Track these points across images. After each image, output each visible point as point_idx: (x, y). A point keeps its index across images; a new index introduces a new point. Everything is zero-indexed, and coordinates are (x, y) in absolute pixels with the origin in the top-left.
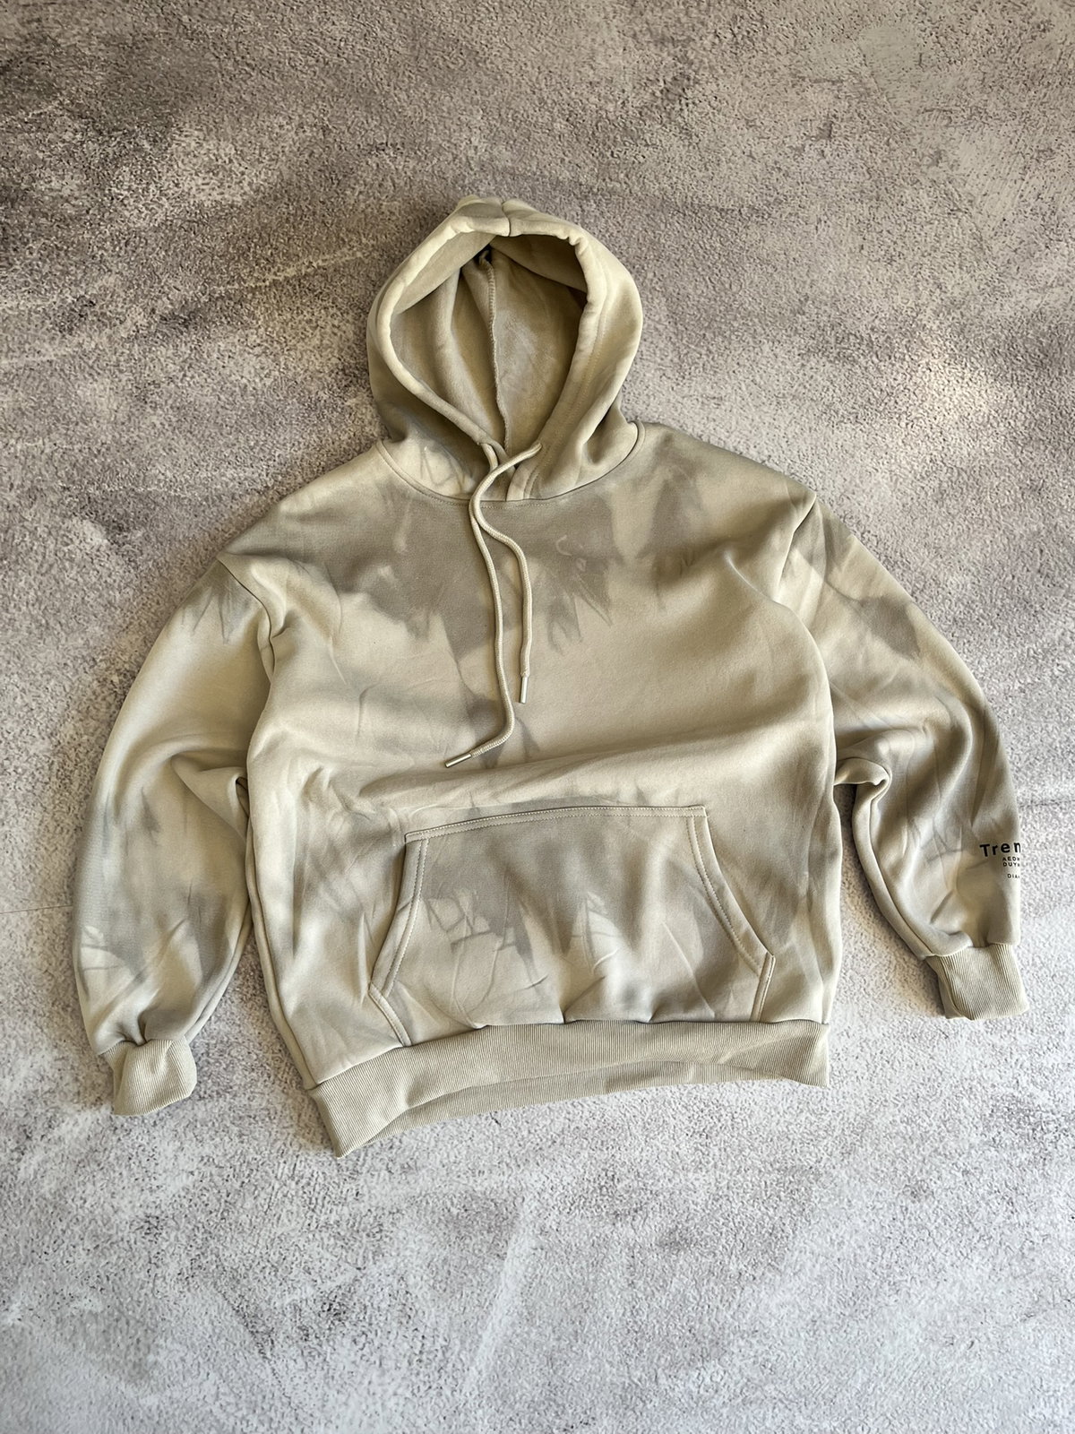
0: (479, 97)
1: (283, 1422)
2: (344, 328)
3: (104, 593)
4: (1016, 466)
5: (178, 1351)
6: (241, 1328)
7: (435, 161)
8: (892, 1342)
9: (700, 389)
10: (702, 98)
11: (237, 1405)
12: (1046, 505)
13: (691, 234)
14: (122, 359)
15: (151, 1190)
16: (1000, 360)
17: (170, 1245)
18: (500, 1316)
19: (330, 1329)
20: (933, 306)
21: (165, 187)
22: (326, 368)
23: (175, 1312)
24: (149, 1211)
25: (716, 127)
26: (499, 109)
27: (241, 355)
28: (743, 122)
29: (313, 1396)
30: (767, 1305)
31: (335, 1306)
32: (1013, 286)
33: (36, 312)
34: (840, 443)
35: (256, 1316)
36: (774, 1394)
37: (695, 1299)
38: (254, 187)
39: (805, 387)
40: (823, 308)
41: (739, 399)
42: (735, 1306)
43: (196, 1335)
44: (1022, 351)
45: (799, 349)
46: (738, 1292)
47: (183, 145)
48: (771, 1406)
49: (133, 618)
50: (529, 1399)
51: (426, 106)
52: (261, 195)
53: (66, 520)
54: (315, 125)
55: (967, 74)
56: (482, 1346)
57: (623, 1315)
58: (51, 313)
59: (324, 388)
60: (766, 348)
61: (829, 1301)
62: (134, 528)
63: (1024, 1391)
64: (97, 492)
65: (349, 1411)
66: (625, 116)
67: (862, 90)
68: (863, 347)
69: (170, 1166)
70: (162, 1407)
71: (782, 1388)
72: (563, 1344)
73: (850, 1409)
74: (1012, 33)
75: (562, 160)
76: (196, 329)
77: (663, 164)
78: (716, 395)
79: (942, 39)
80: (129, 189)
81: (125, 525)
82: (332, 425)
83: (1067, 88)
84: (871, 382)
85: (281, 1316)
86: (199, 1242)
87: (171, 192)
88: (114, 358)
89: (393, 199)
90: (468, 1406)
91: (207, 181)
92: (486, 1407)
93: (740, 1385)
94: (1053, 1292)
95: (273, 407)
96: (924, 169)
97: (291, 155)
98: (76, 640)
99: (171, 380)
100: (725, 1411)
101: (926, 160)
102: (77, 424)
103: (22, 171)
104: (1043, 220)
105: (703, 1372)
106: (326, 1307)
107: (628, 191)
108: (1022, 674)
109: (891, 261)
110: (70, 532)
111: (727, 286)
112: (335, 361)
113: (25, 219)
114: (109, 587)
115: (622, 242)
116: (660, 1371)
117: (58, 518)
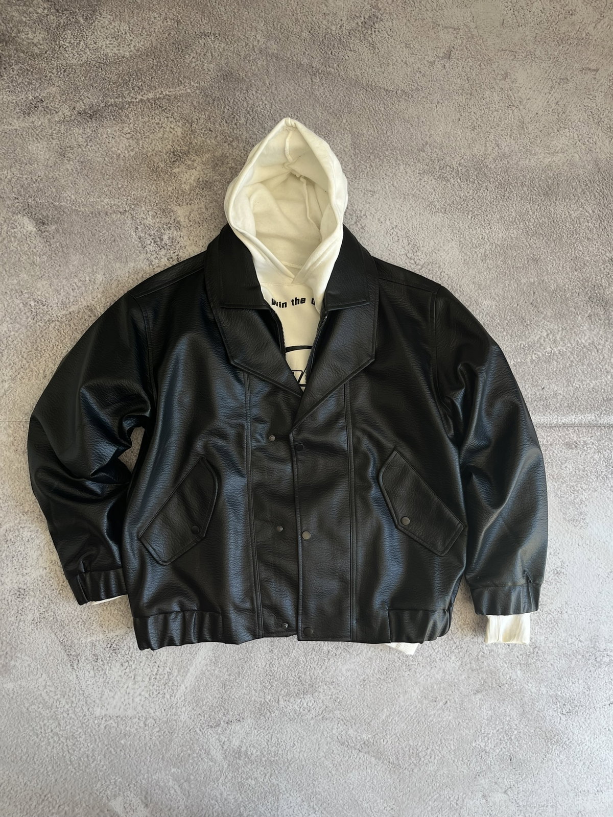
0: (263, 14)
1: (78, 704)
2: (176, 130)
3: (31, 257)
4: (527, 246)
5: (27, 661)
6: (63, 652)
7: (236, 45)
8: (404, 696)
9: (364, 186)
10: (383, 29)
11: (55, 692)
12: (540, 269)
13: (369, 101)
14: (54, 132)
15: (23, 575)
16: (525, 189)
17: (30, 604)
18: (200, 660)
19: (110, 657)
20: (493, 156)
21: (89, 43)
22: (164, 151)
23: (28, 640)
24: (20, 586)
25: (389, 45)
26: (273, 22)
27: (119, 137)
28: (404, 44)
29: (96, 692)
30: (341, 669)
31: (114, 645)
32: (537, 150)
33: (12, 103)
34: (435, 223)
35: (71, 646)
36: (339, 716)
37: (303, 662)
38: (136, 48)
39: (420, 191)
40: (435, 150)
41: (384, 193)
42: (324, 668)
43: (38, 653)
44: (537, 185)
45: (419, 170)
46: (327, 661)
47: (102, 22)
48: (337, 722)
49: (45, 272)
50: (210, 705)
51: (234, 16)
52: (140, 53)
53: (14, 215)
54: (173, 19)
55: (527, 33)
56: (189, 674)
57: (265, 666)
58: (20, 104)
59: (162, 161)
60: (402, 168)
61: (374, 670)
62: (51, 224)
63: (471, 731)
64: (33, 202)
65: (115, 701)
66: (341, 34)
67: (469, 35)
68: (454, 173)
69: (34, 563)
70: (15, 690)
71: (343, 713)
72: (232, 678)
73: (378, 729)
74: (554, 14)
75: (304, 53)
76: (96, 120)
77: (358, 62)
78: (372, 190)
79: (516, 13)
80: (70, 42)
81: (46, 222)
82: (164, 182)
83: (580, 47)
84: (455, 193)
85: (84, 648)
86: (45, 604)
87: (91, 46)
88: (50, 131)
89: (211, 63)
90: (178, 705)
91: (112, 42)
92: (187, 707)
93: (321, 709)
94: (492, 681)
95: (133, 168)
96: (498, 81)
97: (159, 33)
98: (13, 280)
99: (80, 146)
100: (312, 722)
101: (499, 77)
102: (26, 164)
103: (13, 26)
104: (558, 116)
105: (303, 700)
106: (109, 646)
107: (337, 74)
108: (515, 356)
109: (474, 128)
110: (16, 222)
111: (385, 132)
112: (169, 147)
113: (12, 53)
114: (34, 254)
115: (332, 101)
116: (280, 697)
117: (10, 214)
